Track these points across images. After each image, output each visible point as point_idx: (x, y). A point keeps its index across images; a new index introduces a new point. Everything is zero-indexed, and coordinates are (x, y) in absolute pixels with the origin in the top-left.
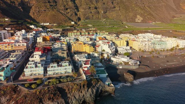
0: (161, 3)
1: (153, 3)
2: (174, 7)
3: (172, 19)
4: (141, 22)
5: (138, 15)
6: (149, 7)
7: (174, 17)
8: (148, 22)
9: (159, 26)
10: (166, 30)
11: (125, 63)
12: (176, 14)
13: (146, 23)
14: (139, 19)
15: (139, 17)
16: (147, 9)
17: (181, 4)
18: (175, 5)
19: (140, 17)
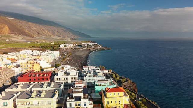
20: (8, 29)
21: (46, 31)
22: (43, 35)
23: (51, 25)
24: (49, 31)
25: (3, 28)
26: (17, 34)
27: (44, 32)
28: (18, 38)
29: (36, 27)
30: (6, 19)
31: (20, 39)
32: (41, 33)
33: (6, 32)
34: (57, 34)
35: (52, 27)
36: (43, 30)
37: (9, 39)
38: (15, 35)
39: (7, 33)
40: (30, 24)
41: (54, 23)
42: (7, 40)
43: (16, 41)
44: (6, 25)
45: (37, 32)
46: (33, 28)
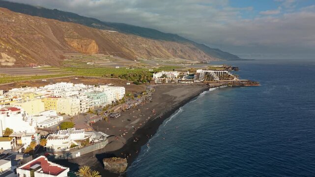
0: (35, 34)
1: (22, 33)
2: (58, 42)
3: (61, 60)
4: (13, 66)
5: (2, 52)
6: (16, 39)
7: (63, 58)
8: (28, 65)
9: (52, 72)
10: (68, 78)
11: (82, 142)
12: (65, 52)
13: (24, 67)
14: (8, 60)
15: (6, 55)
16: (16, 43)
17: (66, 39)
18: (58, 40)
19: (9, 57)
20: (96, 47)
21: (164, 50)
22: (156, 56)
23: (173, 40)
24: (168, 50)
25: (88, 45)
26: (108, 55)
27: (158, 51)
28: (106, 61)
29: (147, 44)
30: (98, 32)
31: (109, 62)
32: (154, 52)
33: (92, 50)
34: (180, 54)
35: (173, 42)
36: (157, 47)
37: (91, 61)
38: (105, 56)
39: (93, 53)
40: (139, 38)
41: (179, 36)
42: (88, 63)
43: (101, 64)
44: (94, 41)
45: (148, 52)
46: (141, 45)
